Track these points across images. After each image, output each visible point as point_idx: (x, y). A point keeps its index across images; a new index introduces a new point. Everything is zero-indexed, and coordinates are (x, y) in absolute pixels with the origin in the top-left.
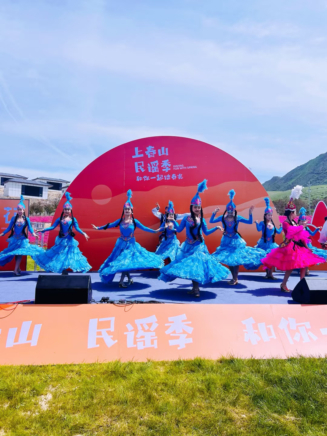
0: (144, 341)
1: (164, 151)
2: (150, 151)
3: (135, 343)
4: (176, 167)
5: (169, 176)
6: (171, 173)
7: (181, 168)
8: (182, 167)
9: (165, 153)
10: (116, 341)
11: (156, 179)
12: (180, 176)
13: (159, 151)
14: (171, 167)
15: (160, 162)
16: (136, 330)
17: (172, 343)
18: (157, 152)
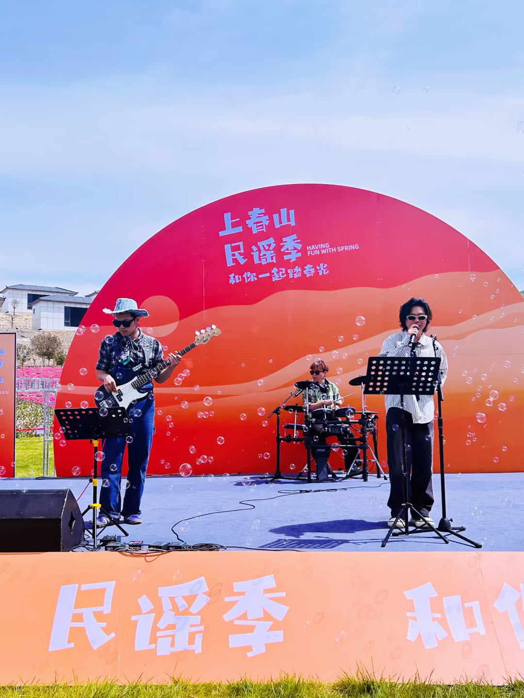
0: (173, 636)
1: (286, 217)
2: (257, 218)
3: (153, 639)
4: (313, 250)
5: (297, 269)
6: (302, 262)
7: (323, 252)
8: (325, 248)
9: (289, 220)
10: (113, 635)
11: (270, 278)
12: (323, 269)
13: (276, 217)
14: (303, 251)
15: (279, 241)
16: (158, 611)
17: (235, 641)
18: (271, 220)
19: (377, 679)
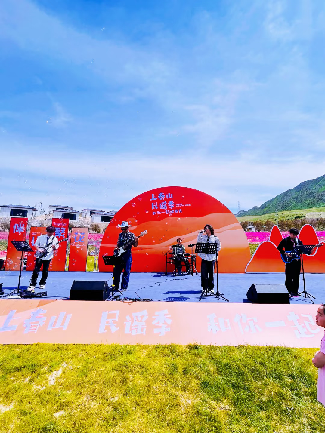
0: (137, 329)
1: (170, 196)
2: (161, 196)
3: (131, 330)
4: (178, 205)
5: (173, 211)
6: (174, 209)
8: (181, 205)
10: (118, 328)
11: (165, 213)
12: (180, 211)
14: (175, 206)
15: (167, 203)
16: (133, 321)
17: (156, 331)
18: (166, 196)
19: (199, 344)
